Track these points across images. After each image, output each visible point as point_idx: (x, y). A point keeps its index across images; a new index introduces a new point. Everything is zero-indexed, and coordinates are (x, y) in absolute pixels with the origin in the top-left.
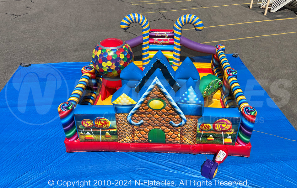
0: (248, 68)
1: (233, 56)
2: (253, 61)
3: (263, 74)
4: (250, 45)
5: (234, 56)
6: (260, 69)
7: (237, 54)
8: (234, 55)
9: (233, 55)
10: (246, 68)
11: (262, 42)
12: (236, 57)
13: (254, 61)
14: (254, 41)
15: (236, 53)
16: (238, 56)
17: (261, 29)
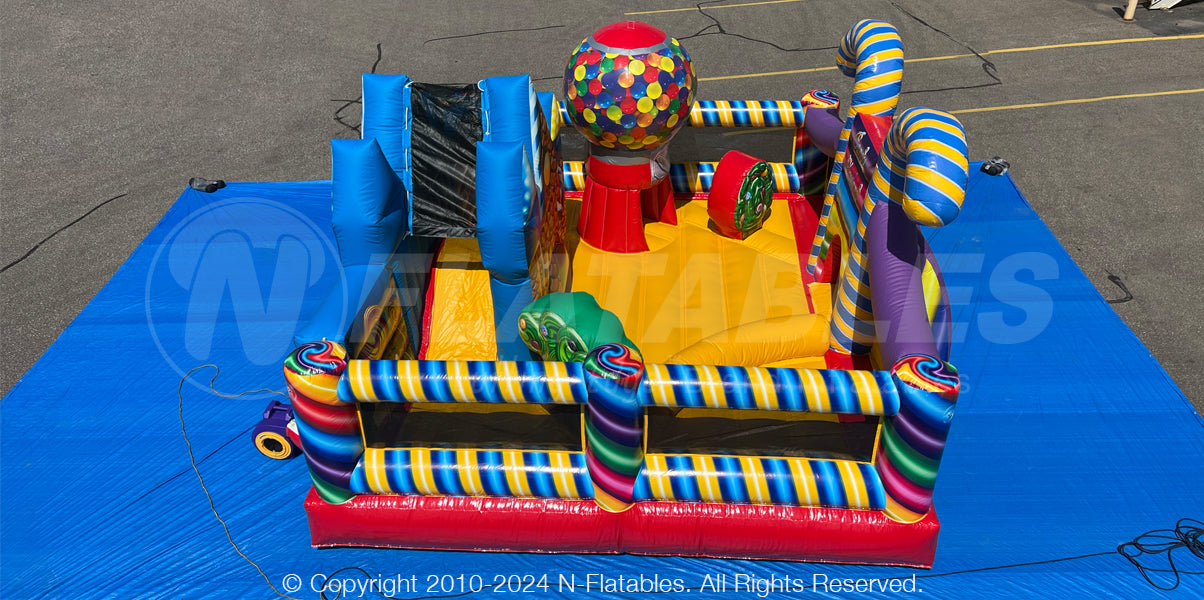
0: (1043, 217)
1: (983, 169)
2: (1086, 192)
3: (1121, 241)
4: (1077, 129)
5: (986, 171)
6: (1112, 220)
7: (1000, 161)
8: (988, 167)
9: (985, 165)
10: (1034, 216)
11: (1120, 119)
12: (994, 172)
13: (1087, 189)
14: (1090, 114)
15: (997, 158)
16: (1005, 170)
17: (1119, 70)
